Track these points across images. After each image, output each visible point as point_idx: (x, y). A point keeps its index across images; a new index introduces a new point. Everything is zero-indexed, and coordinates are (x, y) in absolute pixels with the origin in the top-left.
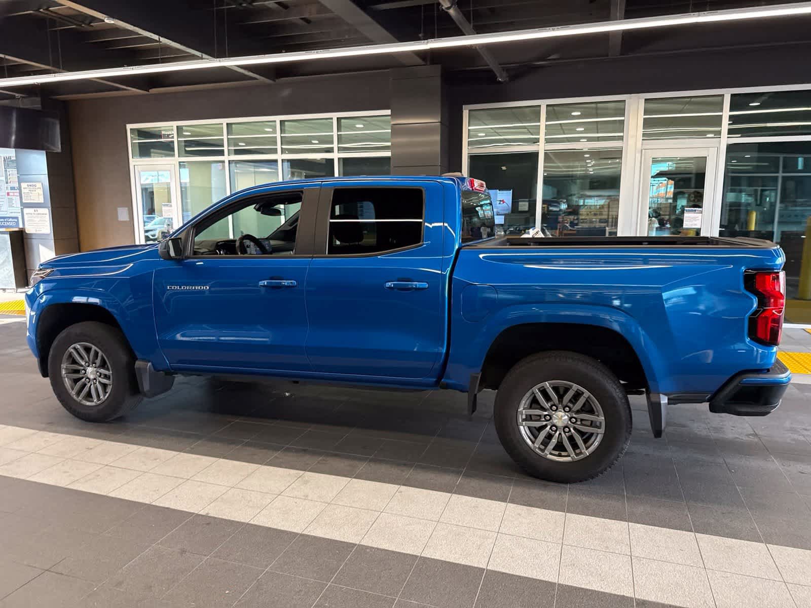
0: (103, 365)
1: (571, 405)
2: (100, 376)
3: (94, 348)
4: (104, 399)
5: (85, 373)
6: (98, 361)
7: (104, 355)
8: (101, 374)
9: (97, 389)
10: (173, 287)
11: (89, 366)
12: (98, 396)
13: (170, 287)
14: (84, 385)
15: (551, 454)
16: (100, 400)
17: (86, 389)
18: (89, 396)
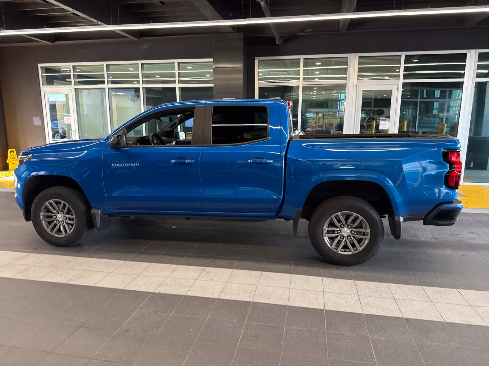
0: (69, 212)
1: (351, 224)
2: (66, 219)
3: (63, 202)
4: (70, 233)
5: (56, 218)
6: (65, 211)
7: (69, 206)
8: (67, 218)
9: (64, 227)
10: (115, 164)
11: (58, 213)
12: (66, 231)
13: (113, 165)
14: (56, 225)
15: (341, 251)
16: (67, 233)
17: (57, 227)
18: (59, 231)
